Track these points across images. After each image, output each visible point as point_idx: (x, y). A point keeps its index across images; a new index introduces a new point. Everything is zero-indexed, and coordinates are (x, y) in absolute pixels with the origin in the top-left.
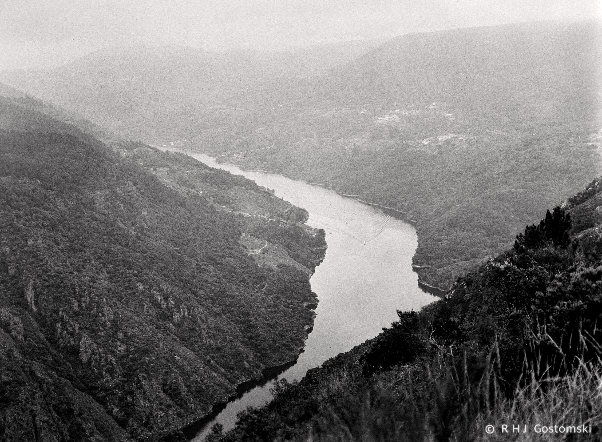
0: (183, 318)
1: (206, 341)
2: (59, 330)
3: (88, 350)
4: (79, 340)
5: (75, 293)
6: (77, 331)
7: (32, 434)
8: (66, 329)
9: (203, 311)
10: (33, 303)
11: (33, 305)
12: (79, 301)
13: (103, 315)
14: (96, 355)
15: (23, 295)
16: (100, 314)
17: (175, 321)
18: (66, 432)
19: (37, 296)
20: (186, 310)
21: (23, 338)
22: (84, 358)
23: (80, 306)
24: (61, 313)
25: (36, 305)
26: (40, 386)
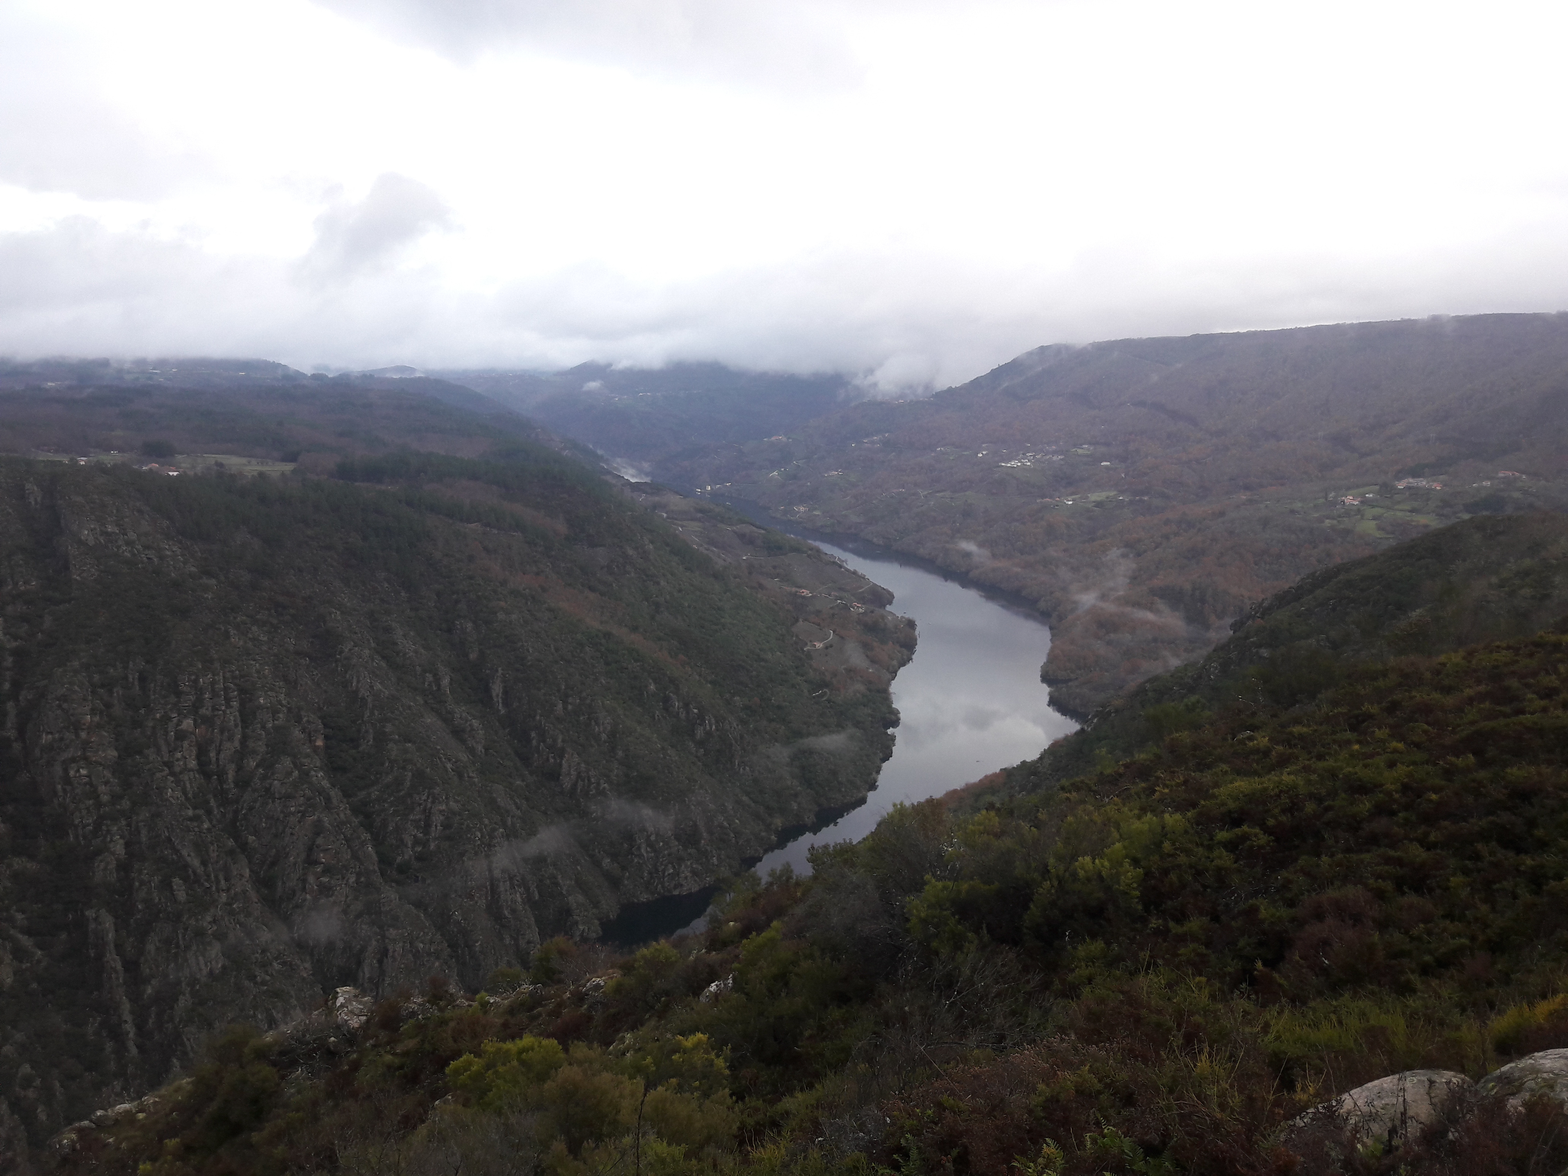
0: (709, 734)
1: (740, 769)
2: (534, 742)
3: (573, 773)
4: (562, 757)
5: (559, 691)
6: (560, 744)
7: (487, 888)
8: (544, 741)
9: (738, 725)
10: (500, 701)
11: (501, 705)
12: (565, 703)
13: (597, 724)
14: (583, 780)
15: (487, 690)
16: (593, 723)
17: (698, 737)
18: (533, 888)
19: (505, 692)
20: (714, 722)
21: (483, 751)
22: (567, 783)
23: (565, 708)
24: (538, 718)
25: (506, 704)
26: (501, 819)
